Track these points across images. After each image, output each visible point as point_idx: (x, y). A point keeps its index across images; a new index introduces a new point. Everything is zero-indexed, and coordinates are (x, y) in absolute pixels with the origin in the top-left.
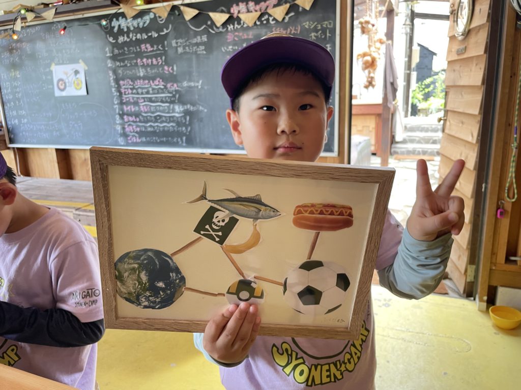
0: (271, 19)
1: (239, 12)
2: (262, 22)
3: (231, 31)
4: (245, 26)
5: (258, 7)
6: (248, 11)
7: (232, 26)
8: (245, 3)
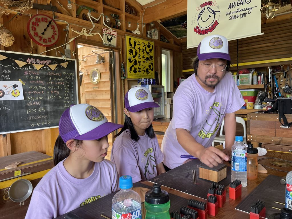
0: (48, 68)
1: (31, 62)
2: (44, 69)
3: (27, 70)
4: (35, 69)
5: (41, 62)
6: (36, 63)
7: (27, 68)
8: (35, 59)
